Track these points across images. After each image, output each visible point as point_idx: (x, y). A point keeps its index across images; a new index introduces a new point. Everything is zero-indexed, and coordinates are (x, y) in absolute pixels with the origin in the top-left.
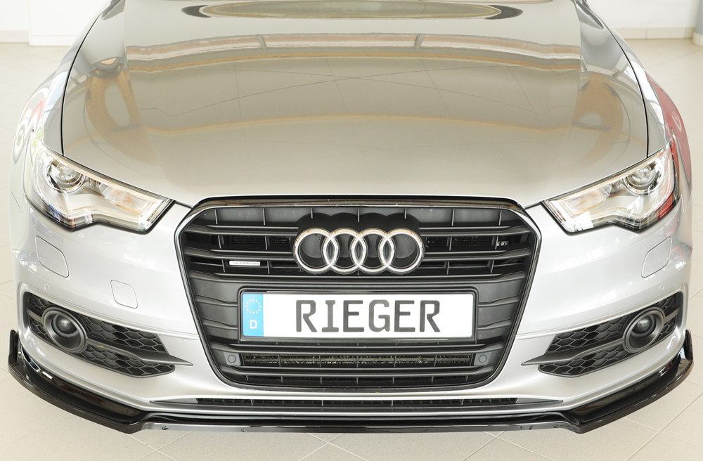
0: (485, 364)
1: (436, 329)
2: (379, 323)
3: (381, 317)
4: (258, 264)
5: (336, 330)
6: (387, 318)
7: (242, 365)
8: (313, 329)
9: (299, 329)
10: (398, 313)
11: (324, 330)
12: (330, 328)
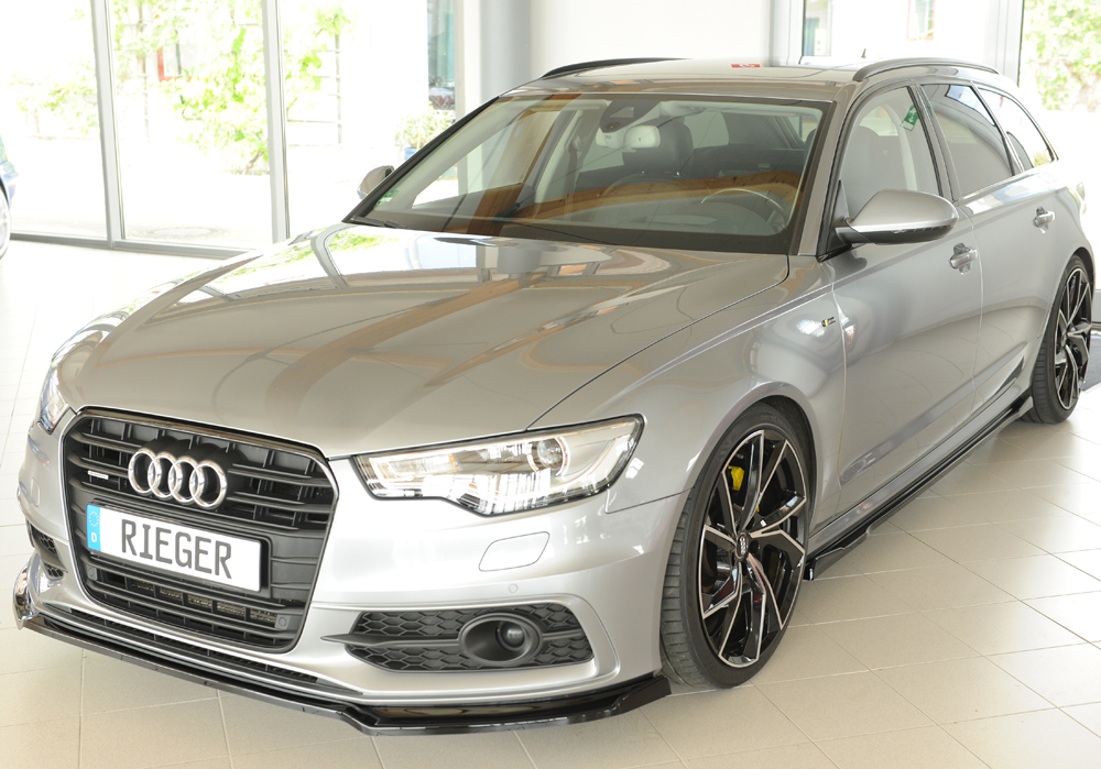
0: (285, 628)
1: (229, 576)
2: (184, 558)
3: (185, 551)
4: (106, 477)
5: (151, 557)
6: (189, 553)
7: (99, 579)
8: (134, 553)
9: (124, 550)
10: (199, 551)
11: (142, 555)
12: (145, 555)
